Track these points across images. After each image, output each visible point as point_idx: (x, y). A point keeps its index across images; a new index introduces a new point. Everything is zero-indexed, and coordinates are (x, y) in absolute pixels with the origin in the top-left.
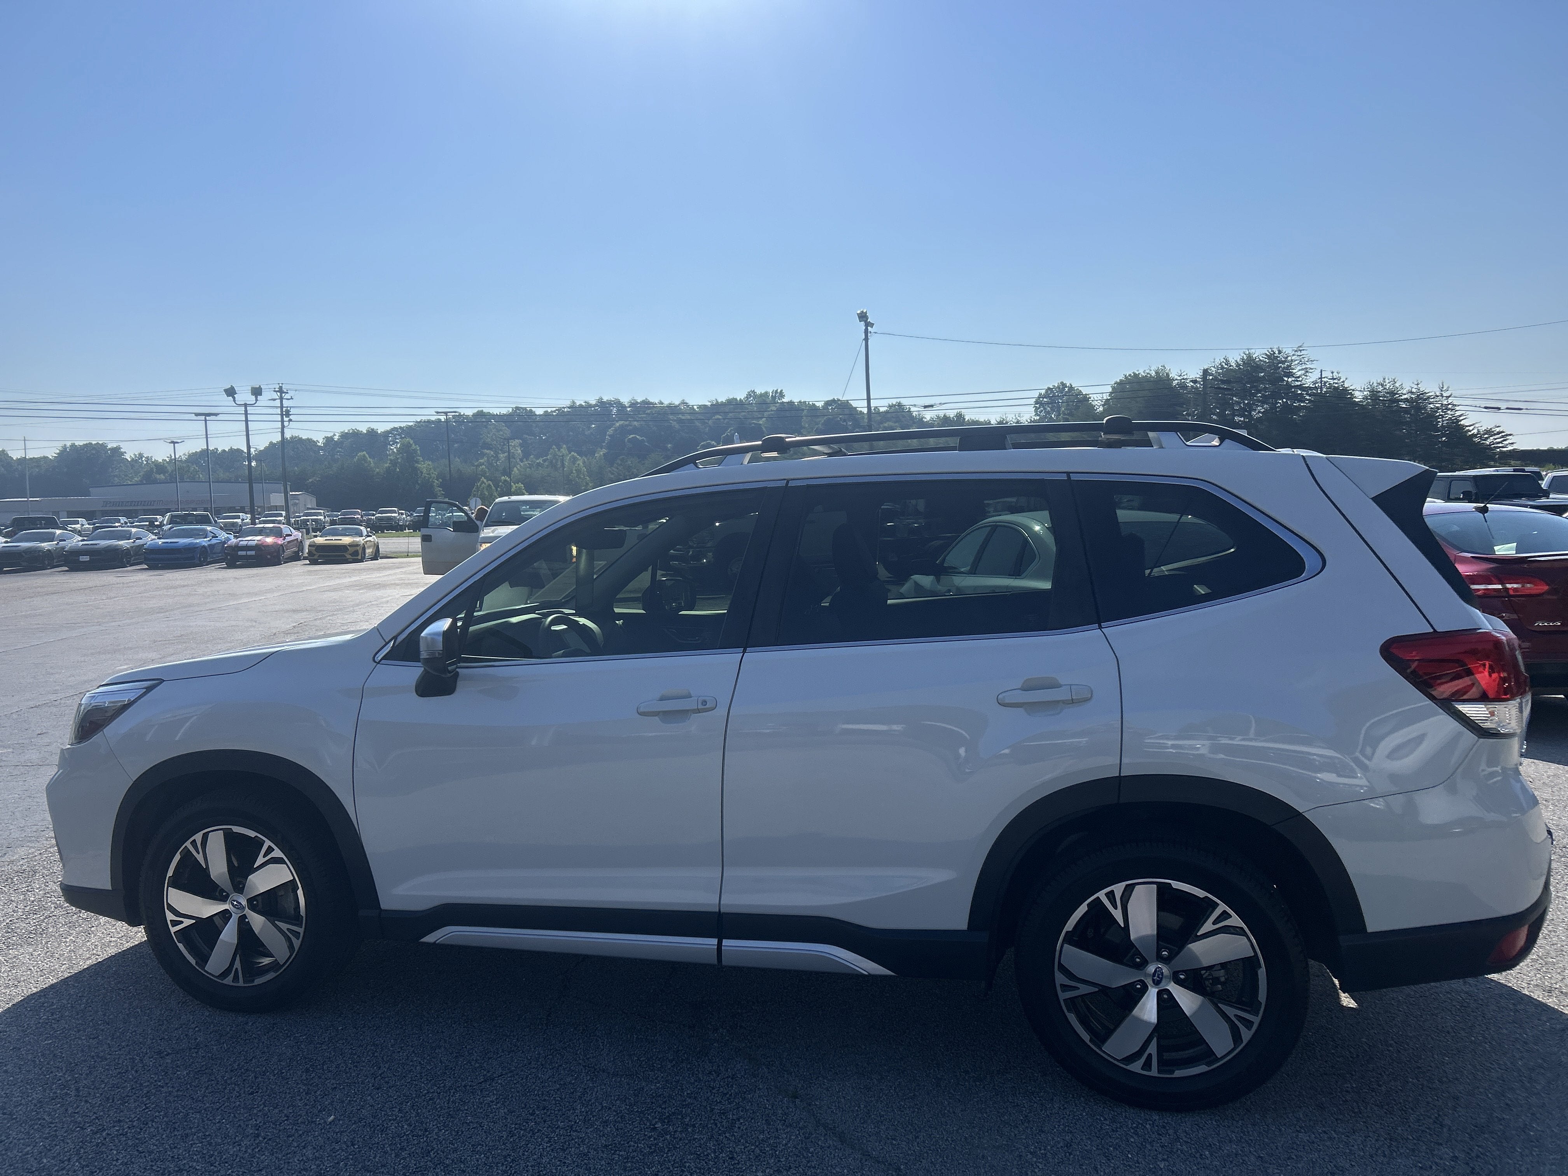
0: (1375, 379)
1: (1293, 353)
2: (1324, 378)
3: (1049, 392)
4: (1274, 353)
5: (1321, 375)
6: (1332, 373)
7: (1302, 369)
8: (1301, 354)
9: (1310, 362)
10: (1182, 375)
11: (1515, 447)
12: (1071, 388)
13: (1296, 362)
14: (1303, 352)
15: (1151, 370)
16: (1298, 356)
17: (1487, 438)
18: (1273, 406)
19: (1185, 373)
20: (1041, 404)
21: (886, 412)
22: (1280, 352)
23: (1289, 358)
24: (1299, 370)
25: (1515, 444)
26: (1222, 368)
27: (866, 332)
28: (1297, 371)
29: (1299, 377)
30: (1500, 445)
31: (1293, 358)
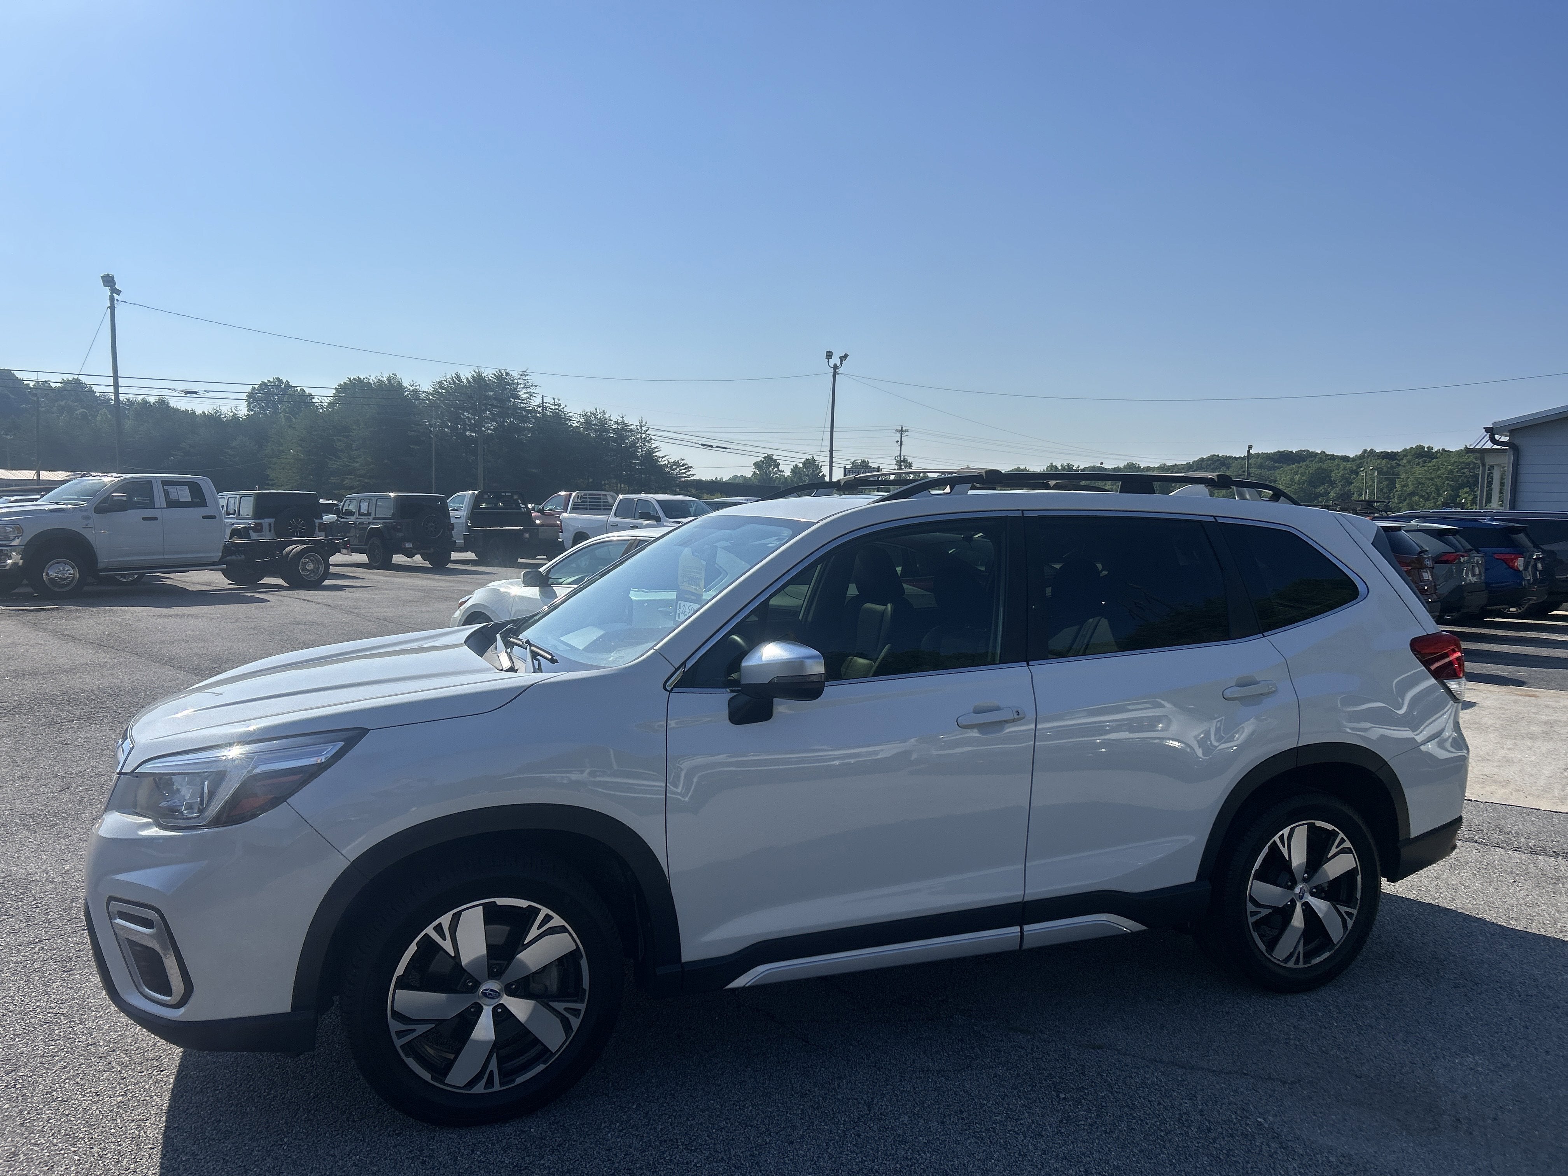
0: (589, 410)
1: (519, 376)
2: (546, 403)
3: (264, 387)
4: (502, 375)
5: (543, 400)
6: (554, 399)
7: (527, 393)
8: (526, 378)
9: (534, 387)
10: (415, 385)
11: (695, 477)
12: (288, 385)
13: (522, 386)
14: (527, 377)
15: (383, 377)
16: (523, 380)
17: (676, 469)
18: (501, 425)
19: (416, 384)
20: (255, 400)
21: (59, 389)
22: (507, 374)
23: (516, 381)
24: (525, 393)
25: (695, 476)
26: (454, 383)
27: (112, 299)
28: (523, 394)
29: (523, 400)
30: (685, 475)
31: (519, 381)
